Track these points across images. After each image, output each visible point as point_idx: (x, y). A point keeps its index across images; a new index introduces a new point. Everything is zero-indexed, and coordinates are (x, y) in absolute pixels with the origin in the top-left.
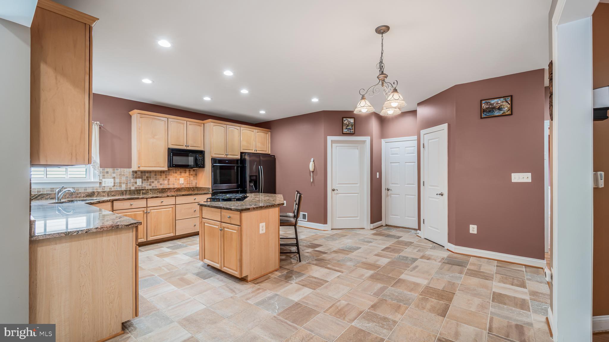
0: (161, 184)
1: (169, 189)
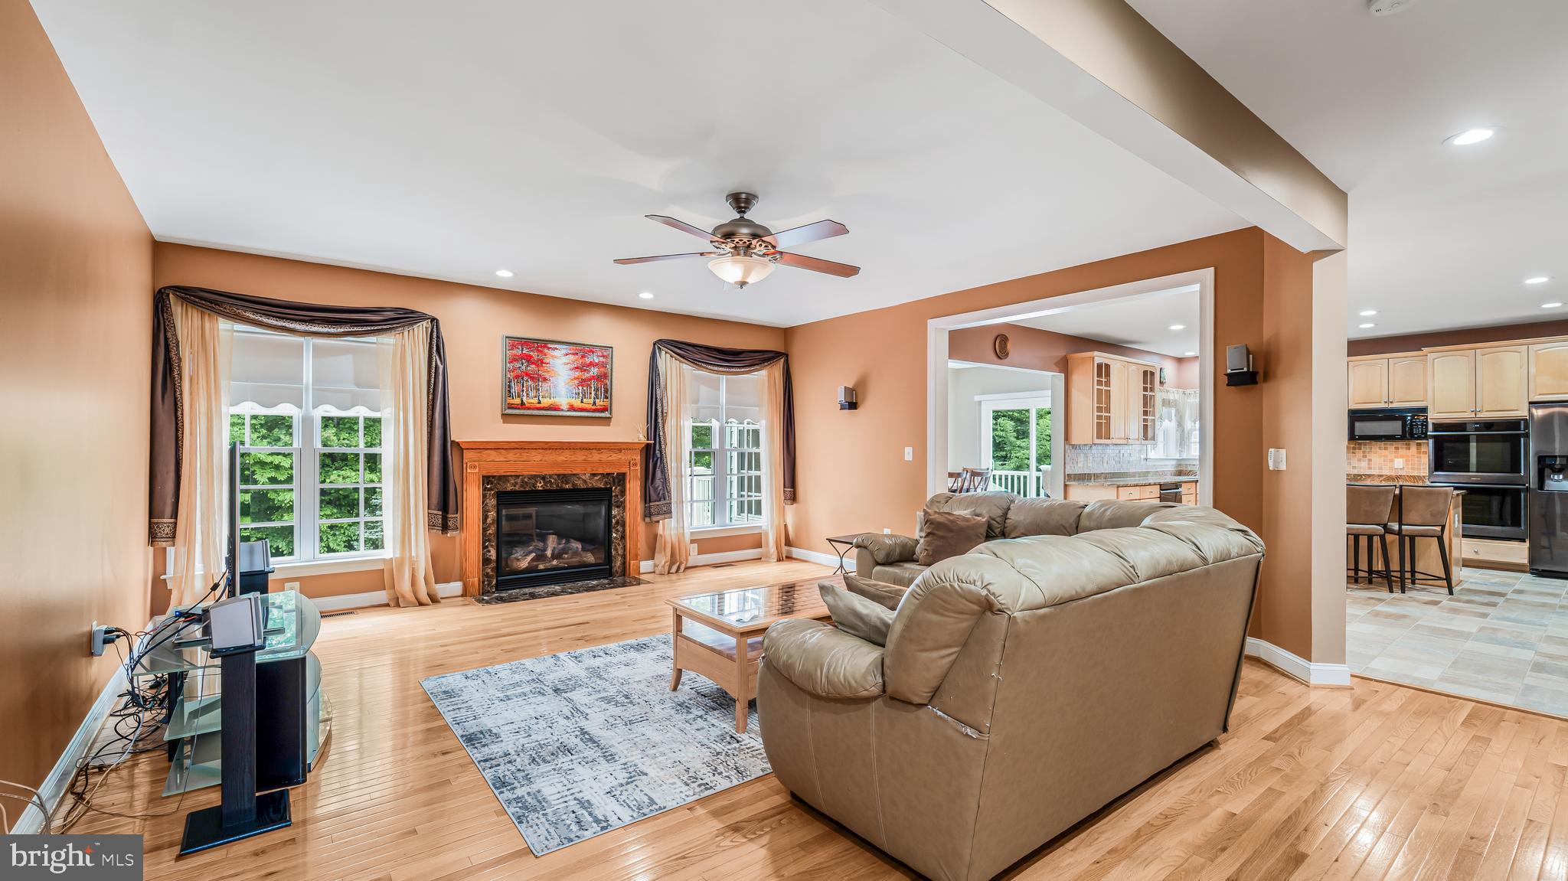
0: (1354, 467)
1: (1369, 476)
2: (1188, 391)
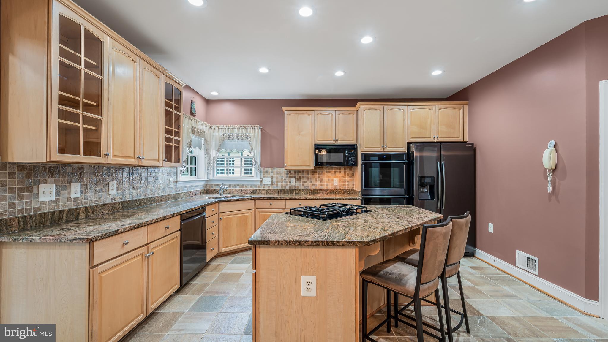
0: (313, 185)
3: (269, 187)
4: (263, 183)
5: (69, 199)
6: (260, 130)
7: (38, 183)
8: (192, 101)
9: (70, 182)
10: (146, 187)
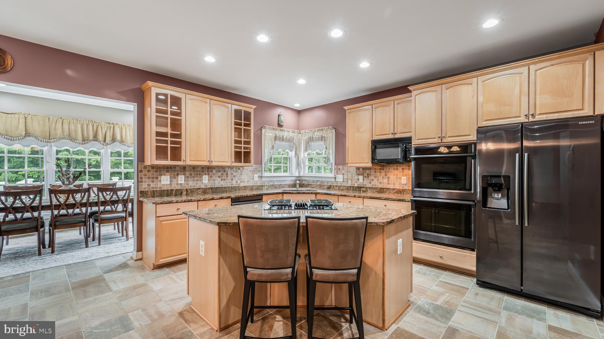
0: (380, 183)
1: (388, 189)
2: (302, 132)
3: (341, 183)
4: (337, 180)
5: (177, 184)
6: (334, 131)
7: (161, 175)
8: (279, 115)
9: (178, 175)
10: (232, 179)
